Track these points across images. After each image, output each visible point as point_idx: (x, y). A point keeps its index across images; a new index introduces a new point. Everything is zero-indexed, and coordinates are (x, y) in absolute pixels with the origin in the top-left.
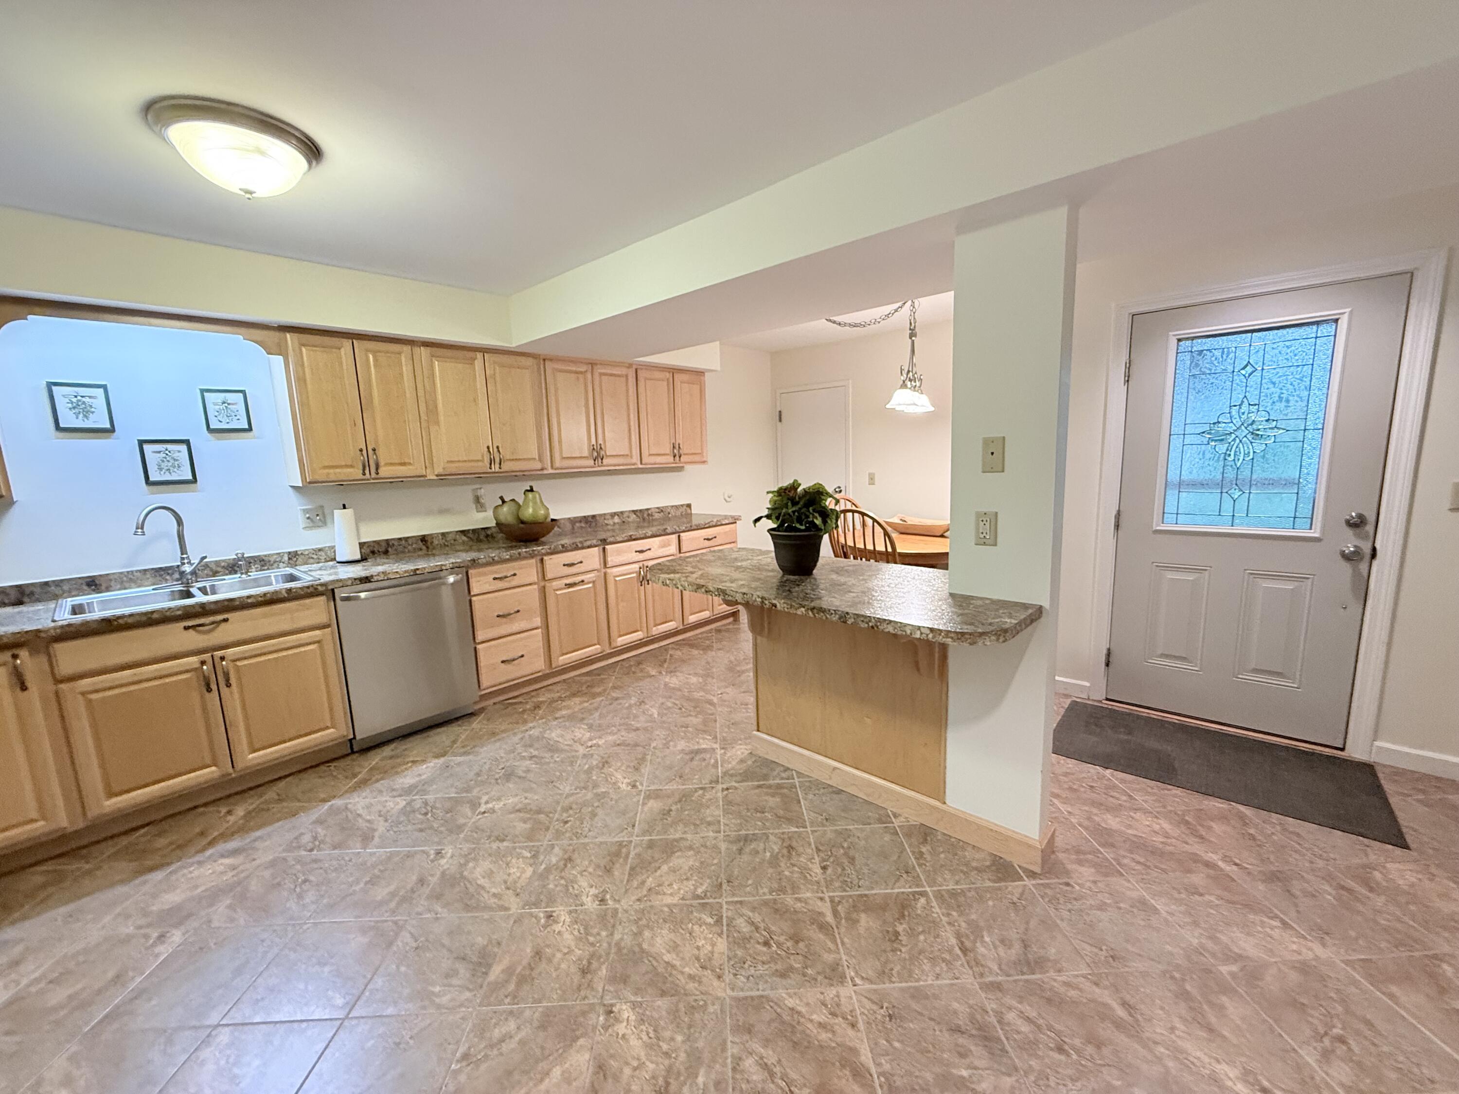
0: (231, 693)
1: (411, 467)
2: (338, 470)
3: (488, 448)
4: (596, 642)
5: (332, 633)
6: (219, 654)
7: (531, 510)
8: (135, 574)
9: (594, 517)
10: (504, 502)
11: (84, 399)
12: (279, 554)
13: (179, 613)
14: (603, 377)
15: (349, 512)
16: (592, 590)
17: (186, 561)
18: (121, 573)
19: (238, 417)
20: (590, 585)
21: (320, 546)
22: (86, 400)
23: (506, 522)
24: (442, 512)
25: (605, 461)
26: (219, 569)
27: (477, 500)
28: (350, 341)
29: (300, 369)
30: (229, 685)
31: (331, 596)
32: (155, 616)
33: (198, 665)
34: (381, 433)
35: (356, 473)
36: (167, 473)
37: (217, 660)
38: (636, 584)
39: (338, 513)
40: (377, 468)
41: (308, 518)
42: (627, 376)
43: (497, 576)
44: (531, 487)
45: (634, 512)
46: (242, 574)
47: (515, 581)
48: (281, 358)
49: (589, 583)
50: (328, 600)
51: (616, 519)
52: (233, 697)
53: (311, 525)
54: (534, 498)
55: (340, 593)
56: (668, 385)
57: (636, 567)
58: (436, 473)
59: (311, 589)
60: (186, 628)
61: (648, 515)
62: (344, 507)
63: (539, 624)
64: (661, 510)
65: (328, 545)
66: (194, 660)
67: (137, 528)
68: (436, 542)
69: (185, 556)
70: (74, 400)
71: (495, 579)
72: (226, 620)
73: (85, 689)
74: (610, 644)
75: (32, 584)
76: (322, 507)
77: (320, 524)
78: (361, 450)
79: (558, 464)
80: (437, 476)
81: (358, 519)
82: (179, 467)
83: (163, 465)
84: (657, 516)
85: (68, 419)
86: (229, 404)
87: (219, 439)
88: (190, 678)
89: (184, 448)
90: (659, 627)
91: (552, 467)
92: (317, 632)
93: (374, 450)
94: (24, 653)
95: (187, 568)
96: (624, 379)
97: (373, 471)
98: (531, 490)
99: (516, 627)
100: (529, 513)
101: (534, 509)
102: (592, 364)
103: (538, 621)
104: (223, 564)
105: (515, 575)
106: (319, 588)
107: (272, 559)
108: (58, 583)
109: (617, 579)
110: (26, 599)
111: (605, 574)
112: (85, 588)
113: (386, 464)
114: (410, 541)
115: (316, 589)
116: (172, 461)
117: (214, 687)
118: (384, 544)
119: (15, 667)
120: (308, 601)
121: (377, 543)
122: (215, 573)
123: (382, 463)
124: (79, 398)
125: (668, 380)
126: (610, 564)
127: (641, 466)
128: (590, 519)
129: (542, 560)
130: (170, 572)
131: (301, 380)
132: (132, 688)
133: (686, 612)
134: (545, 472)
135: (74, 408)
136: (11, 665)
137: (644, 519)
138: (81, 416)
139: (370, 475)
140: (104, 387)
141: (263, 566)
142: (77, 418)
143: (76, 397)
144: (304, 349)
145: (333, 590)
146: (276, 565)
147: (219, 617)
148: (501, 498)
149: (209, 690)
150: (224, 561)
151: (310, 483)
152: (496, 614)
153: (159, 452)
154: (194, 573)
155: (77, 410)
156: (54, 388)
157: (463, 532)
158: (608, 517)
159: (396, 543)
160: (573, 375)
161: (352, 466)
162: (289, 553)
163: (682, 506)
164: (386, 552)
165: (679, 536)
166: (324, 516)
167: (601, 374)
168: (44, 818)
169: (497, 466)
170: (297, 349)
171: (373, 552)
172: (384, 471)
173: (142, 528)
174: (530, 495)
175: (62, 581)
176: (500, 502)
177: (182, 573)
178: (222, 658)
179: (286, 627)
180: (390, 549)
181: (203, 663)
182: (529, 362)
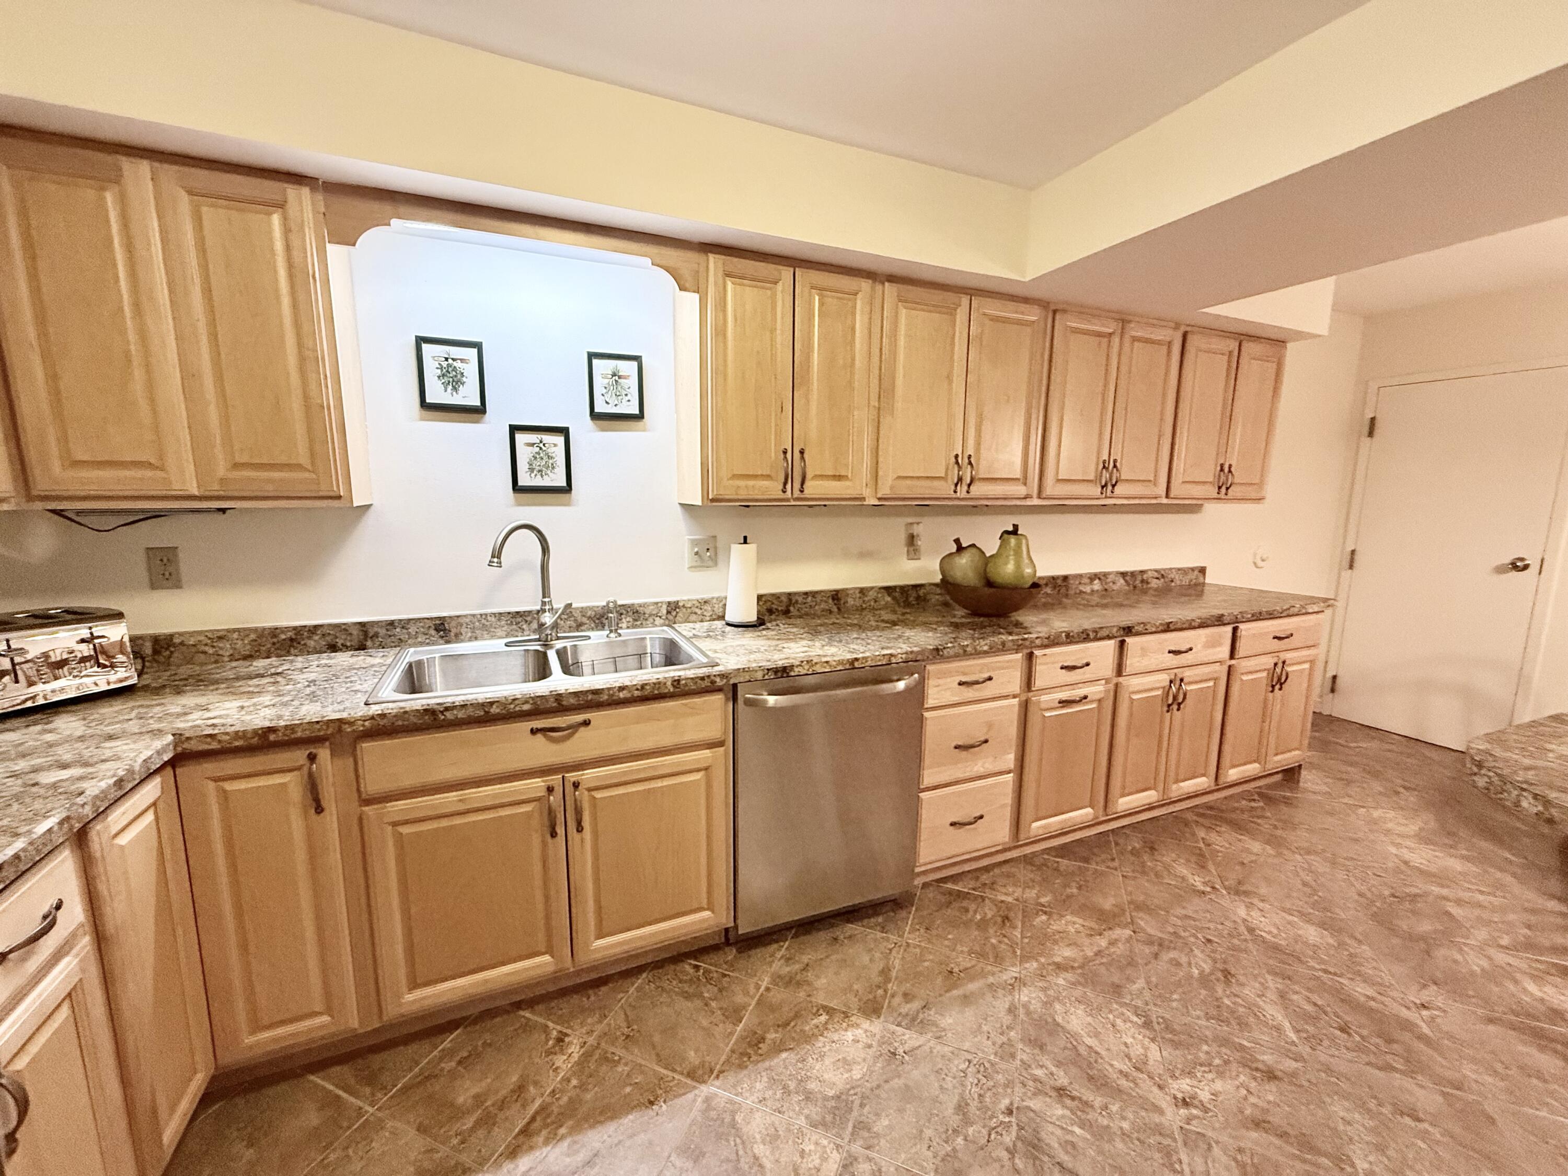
0: (582, 840)
1: (847, 483)
2: (751, 483)
3: (957, 456)
4: (1088, 804)
5: (726, 753)
6: (572, 776)
7: (1010, 567)
8: (489, 618)
9: (1065, 578)
10: (960, 549)
11: (455, 364)
12: (657, 603)
13: (526, 707)
14: (1136, 344)
15: (751, 548)
16: (1096, 711)
17: (547, 607)
18: (474, 615)
19: (629, 397)
20: (1094, 705)
21: (706, 596)
22: (458, 364)
23: (965, 583)
24: (865, 555)
25: (1119, 490)
26: (585, 620)
27: (911, 540)
28: (792, 270)
29: (721, 315)
30: (580, 829)
31: (730, 695)
32: (494, 710)
33: (543, 793)
34: (814, 424)
35: (773, 488)
36: (539, 476)
37: (569, 788)
38: (1159, 708)
39: (737, 550)
40: (803, 483)
41: (697, 553)
42: (1170, 344)
43: (964, 679)
44: (1016, 527)
45: (1124, 574)
46: (611, 631)
47: (989, 690)
48: (696, 296)
49: (1092, 701)
50: (727, 699)
51: (1097, 585)
52: (584, 844)
53: (699, 564)
54: (1019, 546)
55: (744, 694)
56: (1229, 362)
57: (1164, 678)
58: (879, 495)
59: (707, 683)
60: (534, 732)
61: (1143, 581)
62: (745, 542)
63: (1012, 766)
64: (1161, 574)
65: (716, 595)
66: (537, 785)
67: (493, 556)
68: (851, 602)
69: (546, 600)
70: (445, 364)
71: (960, 684)
72: (586, 723)
73: (397, 819)
74: (1106, 807)
75: (377, 623)
76: (715, 537)
77: (710, 563)
78: (785, 452)
79: (1049, 490)
80: (879, 499)
81: (762, 559)
82: (553, 468)
83: (536, 464)
84: (1154, 583)
85: (437, 393)
86: (620, 377)
87: (603, 430)
88: (529, 815)
89: (560, 440)
90: (1182, 784)
91: (1039, 497)
92: (707, 753)
93: (802, 452)
94: (324, 754)
95: (548, 619)
96: (1165, 348)
97: (797, 485)
98: (1015, 532)
99: (979, 767)
100: (1007, 570)
101: (1018, 566)
102: (1124, 321)
103: (1010, 760)
104: (589, 613)
105: (990, 679)
106: (718, 680)
107: (648, 611)
108: (405, 624)
109: (1135, 697)
110: (369, 643)
111: (1117, 685)
112: (433, 632)
113: (816, 477)
114: (819, 598)
115: (713, 682)
116: (545, 458)
117: (560, 830)
118: (784, 599)
119: (311, 775)
120: (697, 701)
121: (776, 596)
122: (579, 626)
123: (809, 475)
124: (450, 361)
125: (1231, 353)
126: (1128, 670)
127: (1165, 501)
128: (1059, 582)
129: (1030, 656)
130: (529, 619)
131: (720, 332)
132: (458, 821)
133: (1226, 761)
134: (1029, 502)
135: (443, 375)
136: (305, 769)
137: (1135, 587)
138: (450, 387)
139: (793, 490)
140: (478, 346)
141: (635, 620)
142: (446, 391)
143: (447, 359)
144: (730, 286)
145: (735, 686)
146: (651, 620)
147: (580, 718)
148: (957, 541)
149: (554, 834)
150: (591, 608)
151: (713, 500)
152: (954, 744)
153: (532, 445)
154: (555, 626)
155: (446, 379)
156: (425, 347)
157: (889, 590)
158: (1087, 581)
159: (800, 599)
160: (1092, 339)
161: (768, 477)
162: (669, 603)
163: (1193, 569)
164: (786, 613)
165: (1235, 630)
166: (716, 554)
167: (1135, 339)
168: (329, 1011)
169: (965, 488)
170: (720, 281)
171: (770, 611)
172: (814, 488)
173: (499, 557)
174: (1013, 540)
175: (409, 620)
176: (954, 548)
177: (541, 625)
178: (576, 785)
179: (667, 740)
180: (792, 608)
181: (550, 790)
182: (1033, 315)
